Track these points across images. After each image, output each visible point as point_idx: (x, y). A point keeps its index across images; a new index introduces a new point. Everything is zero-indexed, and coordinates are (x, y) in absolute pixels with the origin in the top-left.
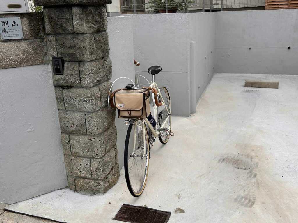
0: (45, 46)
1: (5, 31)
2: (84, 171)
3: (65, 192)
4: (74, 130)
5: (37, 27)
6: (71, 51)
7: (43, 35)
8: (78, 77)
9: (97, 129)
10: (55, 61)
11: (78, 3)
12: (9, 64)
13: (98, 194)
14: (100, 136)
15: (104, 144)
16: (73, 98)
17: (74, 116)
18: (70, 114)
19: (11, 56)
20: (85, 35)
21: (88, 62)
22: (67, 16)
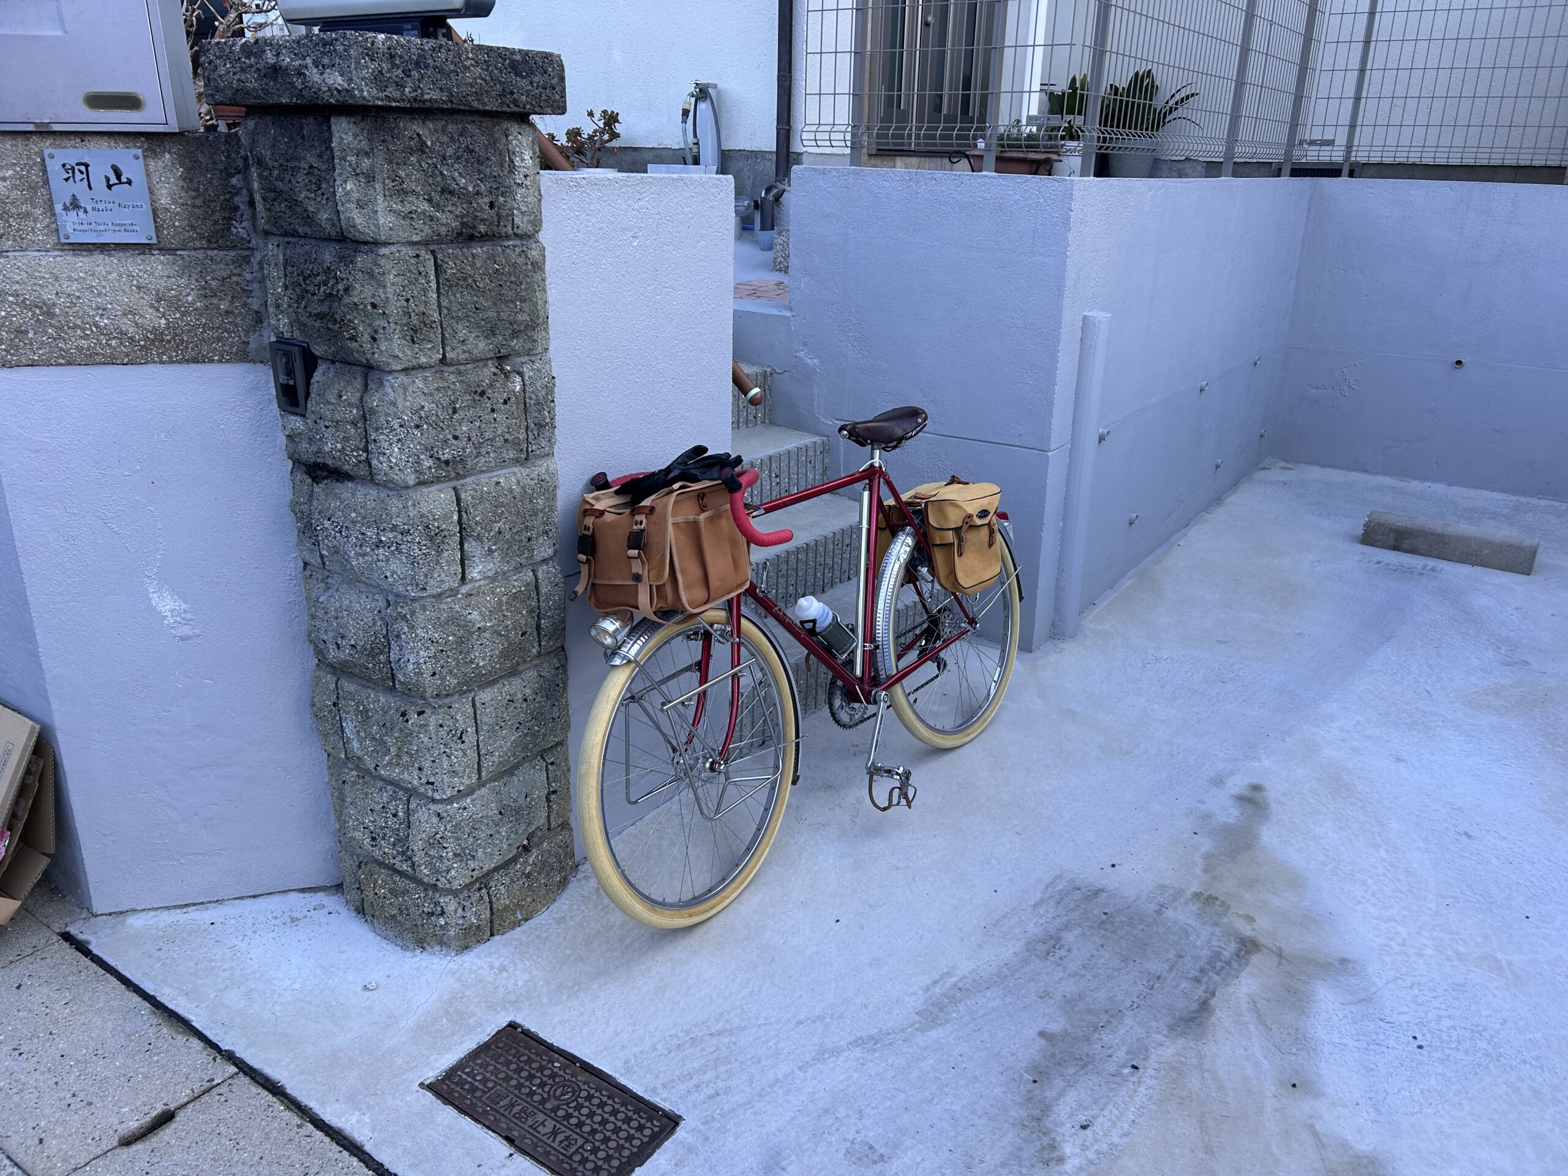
1: (75, 205)
2: (384, 839)
3: (323, 907)
4: (347, 661)
5: (222, 198)
7: (245, 236)
8: (356, 437)
9: (434, 674)
10: (282, 353)
11: (342, 100)
12: (94, 348)
13: (432, 947)
14: (450, 707)
15: (463, 742)
16: (338, 523)
17: (347, 602)
18: (338, 590)
19: (102, 315)
20: (384, 251)
21: (396, 375)
22: (311, 158)
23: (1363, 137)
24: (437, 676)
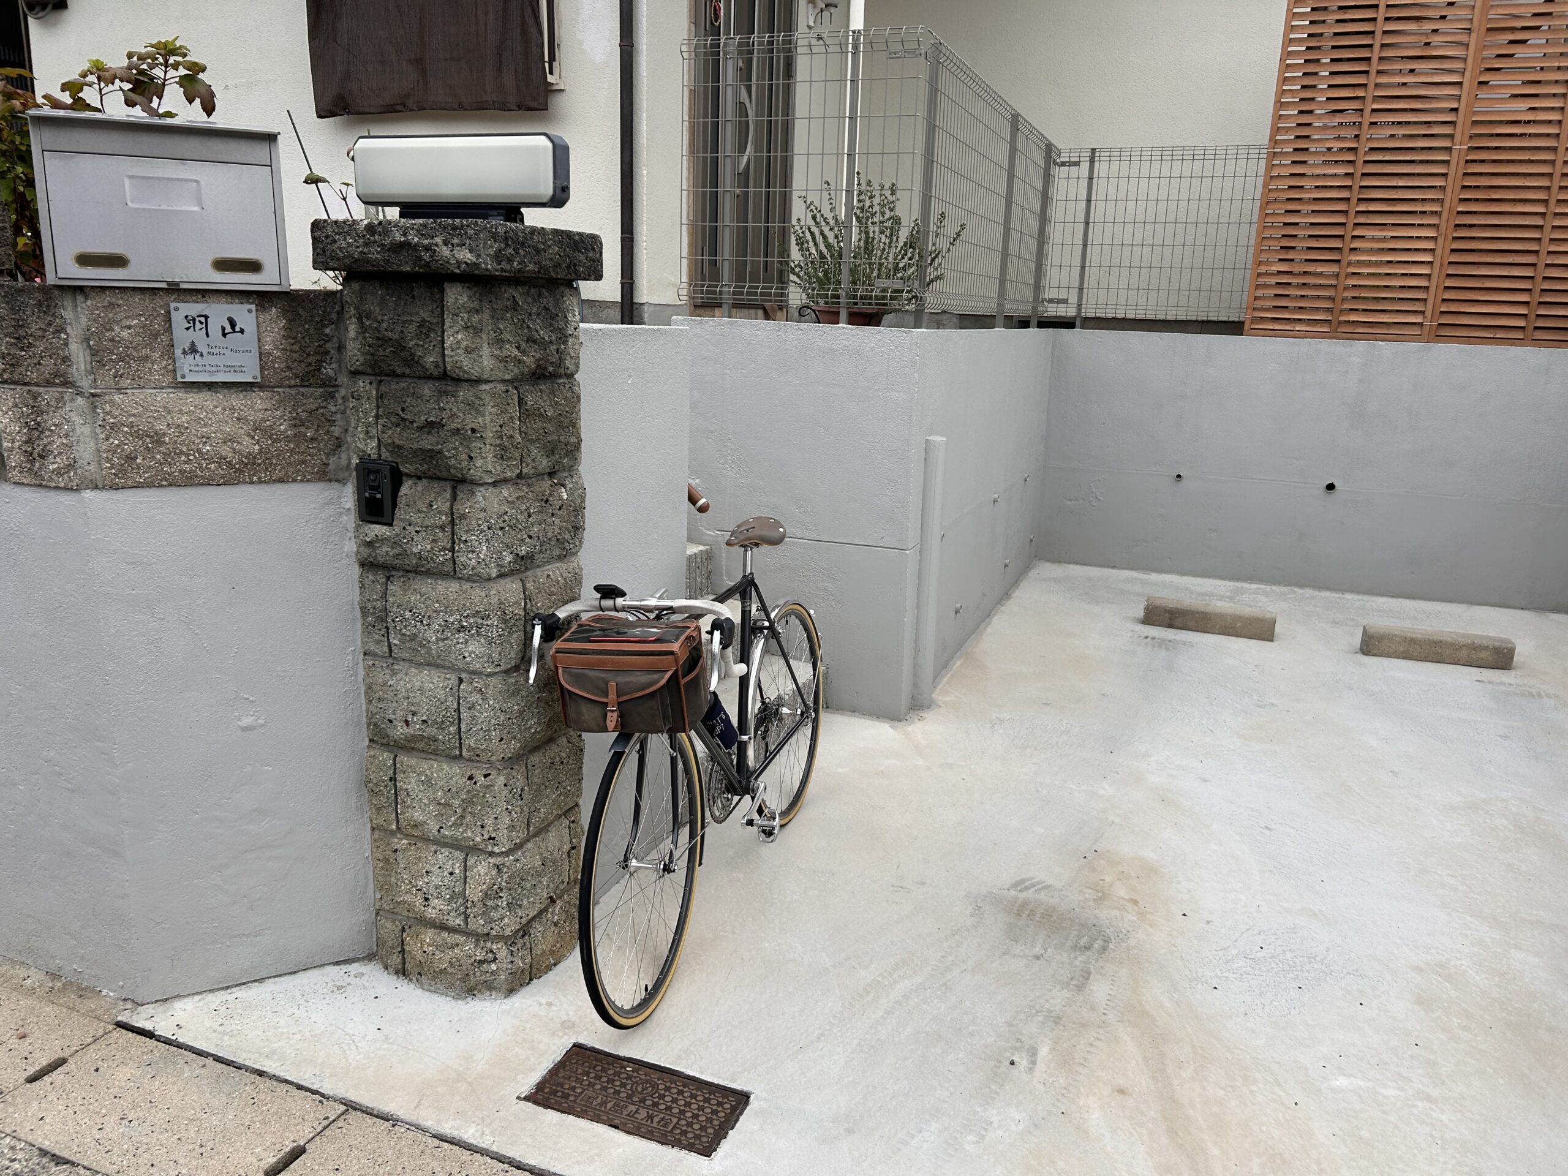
0: (338, 416)
1: (193, 349)
2: (438, 898)
3: (363, 974)
4: (414, 736)
6: (428, 442)
7: (333, 375)
8: (444, 540)
9: (502, 739)
10: (370, 472)
11: (465, 271)
12: (195, 471)
13: (482, 993)
14: (512, 769)
15: (522, 799)
16: (420, 614)
17: (419, 683)
18: (406, 674)
19: (206, 442)
20: (484, 387)
21: (487, 487)
22: (425, 314)
23: (1089, 296)
24: (504, 741)
